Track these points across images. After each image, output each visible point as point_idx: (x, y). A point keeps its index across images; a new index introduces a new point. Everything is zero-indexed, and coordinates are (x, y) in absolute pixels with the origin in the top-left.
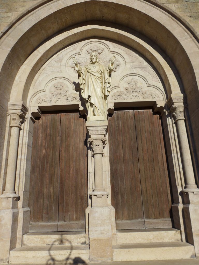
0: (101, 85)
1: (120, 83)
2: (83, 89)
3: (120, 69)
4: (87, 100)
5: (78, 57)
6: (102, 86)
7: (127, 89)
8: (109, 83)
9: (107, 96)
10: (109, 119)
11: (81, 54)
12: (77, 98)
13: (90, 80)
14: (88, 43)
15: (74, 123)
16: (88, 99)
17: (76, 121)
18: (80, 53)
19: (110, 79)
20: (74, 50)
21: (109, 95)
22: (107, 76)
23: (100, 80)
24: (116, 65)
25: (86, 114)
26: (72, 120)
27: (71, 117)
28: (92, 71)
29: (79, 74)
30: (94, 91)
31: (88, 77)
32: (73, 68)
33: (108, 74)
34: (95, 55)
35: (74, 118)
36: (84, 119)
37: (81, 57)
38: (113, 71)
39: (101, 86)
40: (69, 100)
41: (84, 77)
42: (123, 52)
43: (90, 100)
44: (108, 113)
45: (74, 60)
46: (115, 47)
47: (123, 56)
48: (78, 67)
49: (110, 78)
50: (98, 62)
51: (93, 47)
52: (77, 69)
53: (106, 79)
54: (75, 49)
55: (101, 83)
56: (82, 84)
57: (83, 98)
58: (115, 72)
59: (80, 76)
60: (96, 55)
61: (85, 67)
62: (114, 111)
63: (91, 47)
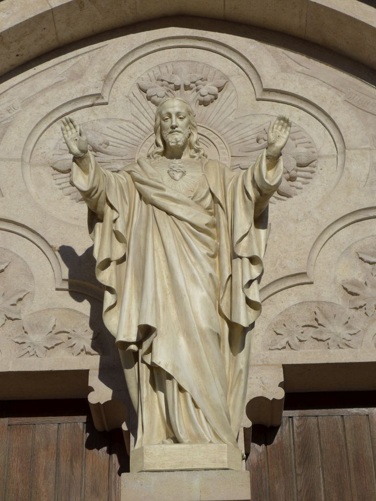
0: (209, 269)
1: (314, 255)
2: (113, 286)
3: (316, 182)
4: (133, 347)
5: (92, 118)
6: (216, 275)
7: (355, 290)
8: (253, 260)
9: (245, 330)
10: (253, 456)
11: (106, 100)
12: (78, 337)
13: (153, 242)
14: (143, 45)
15: (51, 477)
16: (139, 343)
17: (64, 468)
18: (105, 95)
19: (258, 236)
20: (71, 79)
21: (252, 326)
22: (244, 221)
23: (206, 244)
24: (293, 164)
25: (124, 427)
26: (44, 460)
27: (37, 438)
28: (166, 193)
29: (96, 207)
30: (171, 301)
31: (143, 225)
32: (63, 172)
33: (252, 212)
34: (183, 111)
35: (58, 449)
36: (115, 457)
37: (108, 119)
38: (276, 194)
39: (211, 275)
40: (33, 345)
41: (120, 227)
42: (332, 92)
43: (150, 350)
44: (249, 424)
45: (72, 134)
46: (285, 69)
47: (332, 116)
48: (92, 172)
49: (262, 232)
50: (196, 146)
51: (170, 67)
52: (83, 181)
53: (237, 237)
54: (77, 76)
55: (213, 257)
56: (107, 263)
57: (114, 338)
58: (289, 196)
59: (101, 221)
60: (189, 113)
61: (129, 172)
62: (286, 413)
63: (164, 70)
